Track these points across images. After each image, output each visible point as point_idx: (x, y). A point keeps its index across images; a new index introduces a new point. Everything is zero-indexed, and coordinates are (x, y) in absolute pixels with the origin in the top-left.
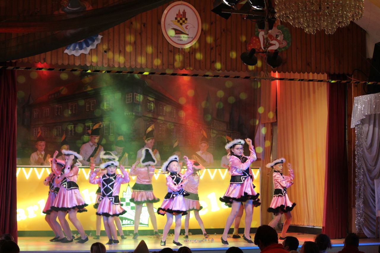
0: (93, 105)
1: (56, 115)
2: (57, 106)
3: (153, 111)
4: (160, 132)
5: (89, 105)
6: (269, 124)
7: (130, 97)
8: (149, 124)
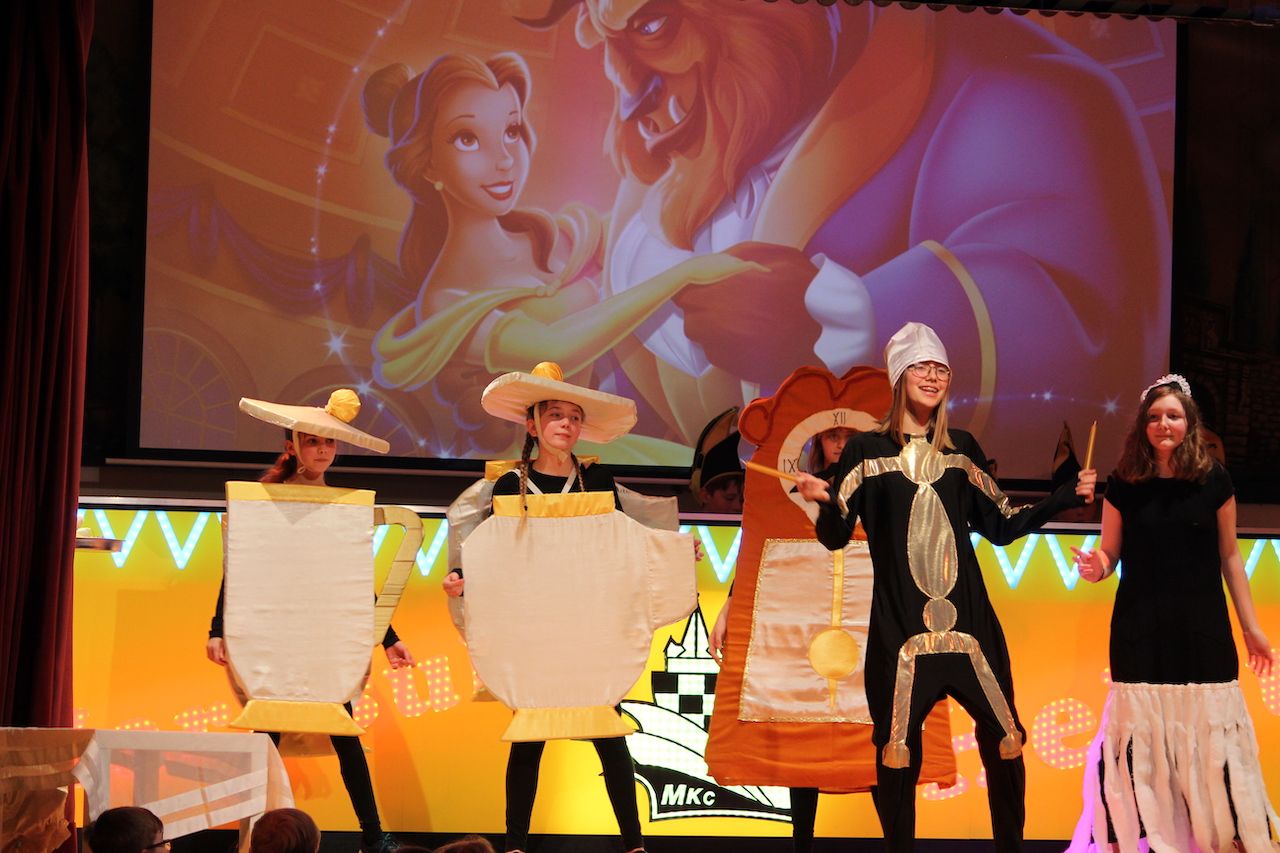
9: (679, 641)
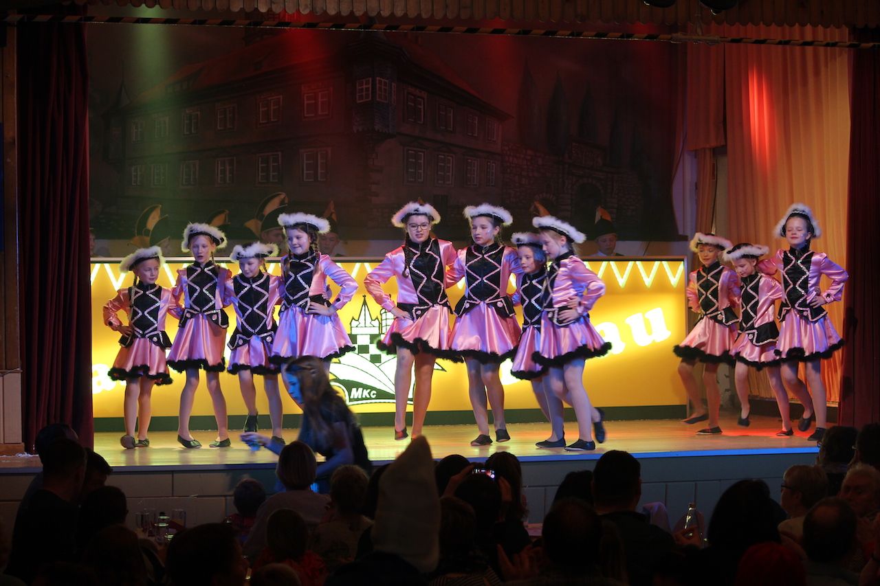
0: (275, 107)
1: (186, 133)
2: (187, 112)
3: (422, 122)
4: (440, 173)
5: (266, 109)
6: (708, 151)
7: (367, 86)
8: (413, 152)
9: (357, 319)
